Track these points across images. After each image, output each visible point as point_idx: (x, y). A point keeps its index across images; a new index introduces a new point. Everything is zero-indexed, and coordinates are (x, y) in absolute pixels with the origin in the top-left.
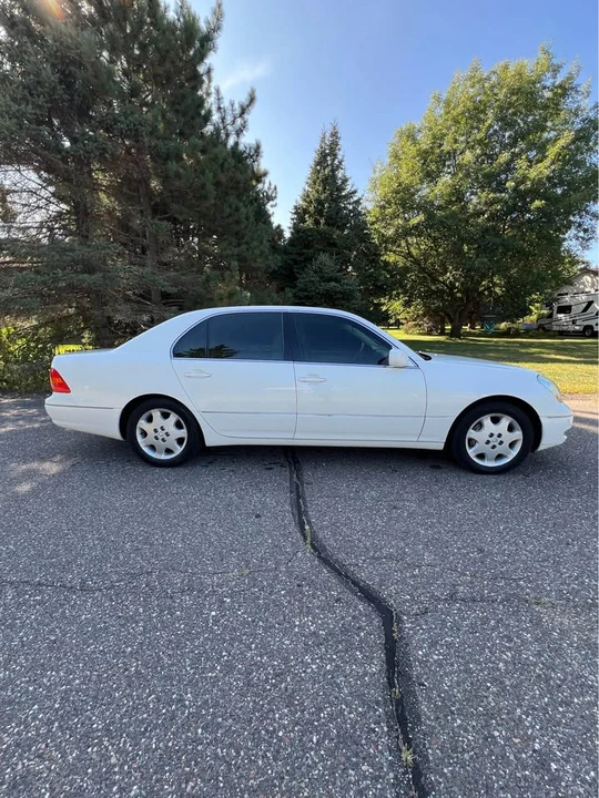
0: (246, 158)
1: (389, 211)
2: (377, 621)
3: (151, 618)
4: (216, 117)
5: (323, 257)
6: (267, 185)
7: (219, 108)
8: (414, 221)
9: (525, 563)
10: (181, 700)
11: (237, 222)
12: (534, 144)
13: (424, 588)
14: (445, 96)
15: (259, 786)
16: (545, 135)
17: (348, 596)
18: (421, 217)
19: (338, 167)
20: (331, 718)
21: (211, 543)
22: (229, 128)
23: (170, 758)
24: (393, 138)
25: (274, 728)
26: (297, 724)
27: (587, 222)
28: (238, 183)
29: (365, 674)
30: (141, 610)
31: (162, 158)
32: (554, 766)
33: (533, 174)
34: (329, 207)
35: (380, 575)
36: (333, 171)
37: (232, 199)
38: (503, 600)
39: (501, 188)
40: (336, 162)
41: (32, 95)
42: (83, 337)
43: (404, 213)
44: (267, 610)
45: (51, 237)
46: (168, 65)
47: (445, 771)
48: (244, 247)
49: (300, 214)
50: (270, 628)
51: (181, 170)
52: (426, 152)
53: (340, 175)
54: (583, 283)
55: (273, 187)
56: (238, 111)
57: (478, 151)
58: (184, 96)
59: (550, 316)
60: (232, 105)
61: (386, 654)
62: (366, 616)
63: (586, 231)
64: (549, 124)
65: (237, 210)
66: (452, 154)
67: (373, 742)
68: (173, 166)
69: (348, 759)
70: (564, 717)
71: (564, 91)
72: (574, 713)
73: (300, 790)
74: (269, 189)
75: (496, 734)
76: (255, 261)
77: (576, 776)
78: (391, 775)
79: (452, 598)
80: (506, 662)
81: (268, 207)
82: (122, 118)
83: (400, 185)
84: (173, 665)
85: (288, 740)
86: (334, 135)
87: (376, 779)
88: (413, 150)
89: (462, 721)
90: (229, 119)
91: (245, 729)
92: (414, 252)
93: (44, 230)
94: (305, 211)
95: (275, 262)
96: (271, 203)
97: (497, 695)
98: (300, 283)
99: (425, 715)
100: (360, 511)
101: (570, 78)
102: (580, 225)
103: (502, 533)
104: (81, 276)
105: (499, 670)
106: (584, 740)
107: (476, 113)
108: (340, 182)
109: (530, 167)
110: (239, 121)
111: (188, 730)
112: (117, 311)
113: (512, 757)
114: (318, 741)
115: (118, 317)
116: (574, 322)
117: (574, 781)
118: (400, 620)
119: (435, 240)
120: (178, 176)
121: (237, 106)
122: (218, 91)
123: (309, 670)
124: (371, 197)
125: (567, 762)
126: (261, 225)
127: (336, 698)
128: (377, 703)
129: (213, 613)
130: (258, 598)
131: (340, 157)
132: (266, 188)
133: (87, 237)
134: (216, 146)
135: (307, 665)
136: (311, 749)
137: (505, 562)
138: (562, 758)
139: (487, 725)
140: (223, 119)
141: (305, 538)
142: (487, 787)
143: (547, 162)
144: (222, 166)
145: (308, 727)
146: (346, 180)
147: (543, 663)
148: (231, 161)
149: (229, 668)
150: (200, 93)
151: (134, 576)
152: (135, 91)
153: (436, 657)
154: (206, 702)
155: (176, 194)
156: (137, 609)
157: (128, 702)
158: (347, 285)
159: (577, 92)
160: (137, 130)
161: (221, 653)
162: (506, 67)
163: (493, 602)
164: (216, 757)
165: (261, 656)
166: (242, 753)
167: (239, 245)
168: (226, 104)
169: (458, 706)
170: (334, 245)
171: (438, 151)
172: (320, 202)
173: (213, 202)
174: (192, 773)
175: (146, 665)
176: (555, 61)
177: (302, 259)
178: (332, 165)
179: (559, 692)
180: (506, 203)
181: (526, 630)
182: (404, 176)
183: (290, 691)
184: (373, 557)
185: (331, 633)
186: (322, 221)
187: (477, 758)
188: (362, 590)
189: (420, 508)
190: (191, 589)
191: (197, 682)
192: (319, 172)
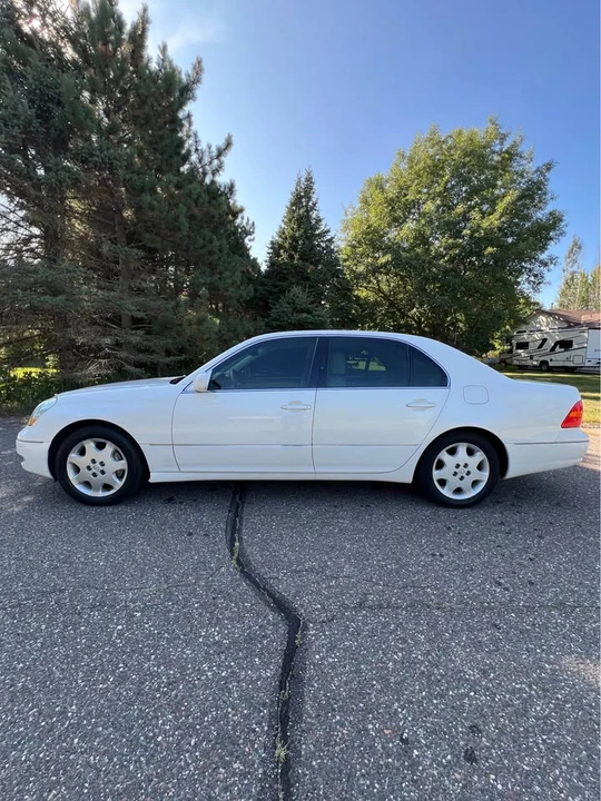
0: (221, 195)
1: (359, 250)
2: (283, 629)
3: (52, 634)
4: (194, 157)
5: (296, 290)
6: (245, 221)
7: (197, 150)
8: (383, 260)
9: (437, 572)
10: (64, 712)
11: (211, 253)
12: (486, 199)
13: (336, 597)
14: (408, 154)
15: (125, 790)
16: (497, 192)
17: (262, 607)
18: (388, 257)
19: (312, 208)
20: (215, 721)
21: (135, 561)
22: (207, 168)
23: (38, 769)
24: (362, 186)
25: (154, 733)
26: (179, 728)
27: (537, 268)
28: (213, 217)
29: (259, 679)
30: (43, 627)
31: (136, 191)
32: (416, 752)
33: (485, 224)
34: (304, 244)
35: (297, 586)
36: (307, 211)
37: (206, 232)
38: (408, 606)
39: (458, 235)
40: (310, 204)
41: (6, 125)
42: (48, 360)
43: (373, 252)
44: (176, 622)
45: (19, 259)
46: (147, 108)
47: (314, 763)
48: (216, 277)
49: (276, 249)
50: (175, 639)
51: (155, 203)
52: (392, 200)
53: (314, 216)
54: (539, 323)
55: (251, 222)
56: (215, 153)
57: (438, 202)
58: (162, 137)
59: (510, 351)
60: (210, 148)
61: (284, 660)
62: (273, 625)
63: (536, 276)
64: (499, 183)
65: (211, 241)
66: (416, 204)
67: (251, 741)
68: (147, 198)
69: (221, 758)
70: (436, 708)
71: (511, 155)
72: (446, 704)
73: (166, 790)
74: (247, 224)
75: (370, 726)
76: (227, 290)
77: (433, 760)
78: (261, 771)
79: (361, 605)
80: (395, 662)
81: (246, 240)
82: (98, 153)
83: (369, 227)
84: (63, 679)
85: (165, 744)
86: (309, 180)
87: (244, 775)
88: (380, 198)
89: (341, 716)
90: (206, 160)
91: (124, 736)
92: (385, 288)
93: (11, 252)
94: (281, 247)
95: (247, 292)
96: (249, 237)
97: (380, 691)
98: (273, 313)
99: (307, 713)
100: (293, 528)
101: (515, 145)
102: (530, 271)
103: (422, 546)
104: (42, 298)
105: (387, 669)
106: (449, 728)
107: (435, 170)
108: (314, 222)
109: (483, 218)
110: (216, 162)
111: (65, 741)
112: (80, 334)
113: (379, 747)
114: (196, 743)
115: (80, 340)
116: (531, 357)
117: (431, 765)
118: (306, 628)
119: (402, 278)
120: (152, 208)
121: (214, 149)
122: (195, 135)
123: (203, 678)
124: (343, 236)
125: (429, 748)
126: (236, 257)
127: (224, 702)
128: (264, 705)
129: (120, 627)
130: (170, 611)
131: (314, 200)
132: (244, 223)
133: (55, 261)
134: (191, 183)
135: (202, 672)
136: (188, 751)
137: (418, 572)
138: (426, 745)
139: (364, 719)
140: (200, 160)
141: (232, 554)
142: (349, 776)
143: (497, 215)
144: (196, 201)
145: (189, 730)
146: (320, 221)
147: (429, 662)
148: (205, 197)
149: (122, 679)
150: (180, 135)
151: (44, 594)
152: (113, 129)
153: (331, 660)
154: (90, 713)
155: (149, 224)
156: (39, 627)
157: (7, 716)
158: (319, 316)
159: (521, 157)
160: (112, 163)
161: (118, 663)
162: (460, 133)
163: (398, 608)
164: (88, 764)
165: (159, 667)
166: (115, 759)
167: (212, 274)
168: (203, 146)
169: (340, 703)
170: (307, 278)
171: (403, 200)
172: (294, 239)
173: (185, 233)
174: (58, 782)
175: (34, 681)
176: (502, 131)
177: (276, 290)
178: (306, 206)
179: (437, 686)
180: (463, 247)
181: (422, 633)
182: (373, 219)
183: (179, 698)
184: (296, 571)
185: (235, 642)
186: (296, 257)
187: (347, 749)
188: (276, 601)
189: (352, 524)
190: (102, 604)
191: (86, 693)
192: (294, 211)
